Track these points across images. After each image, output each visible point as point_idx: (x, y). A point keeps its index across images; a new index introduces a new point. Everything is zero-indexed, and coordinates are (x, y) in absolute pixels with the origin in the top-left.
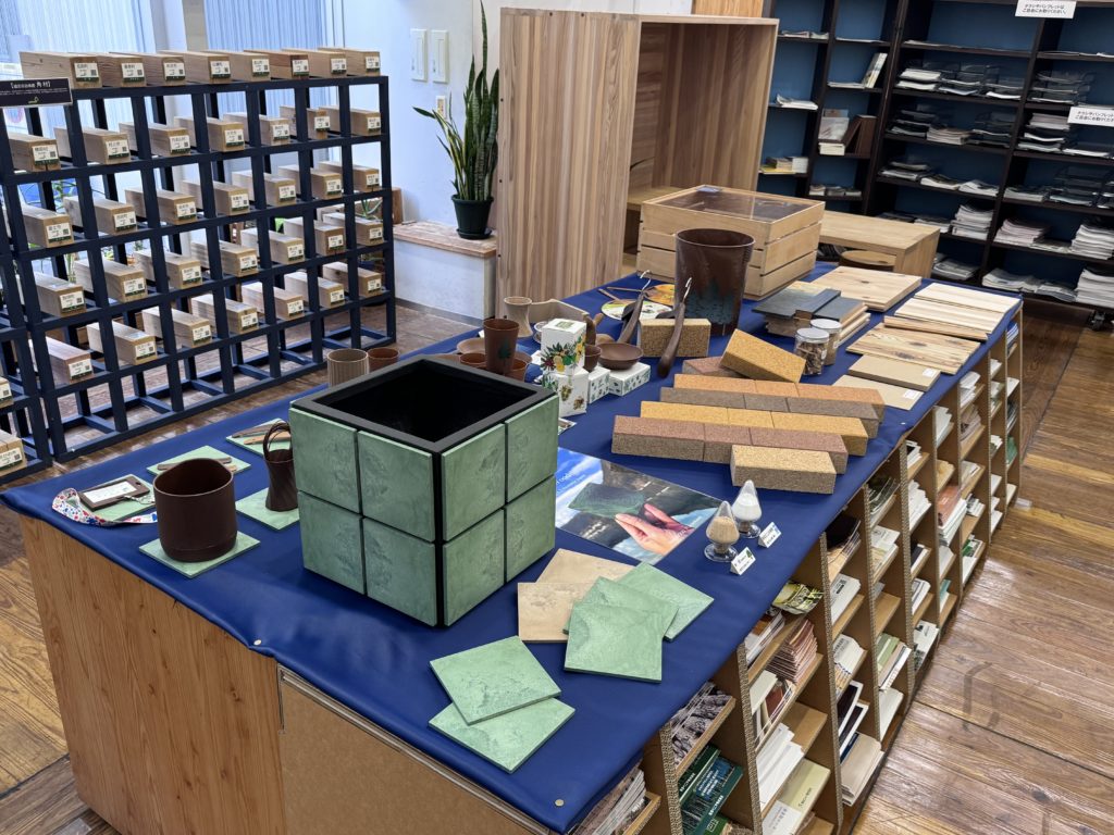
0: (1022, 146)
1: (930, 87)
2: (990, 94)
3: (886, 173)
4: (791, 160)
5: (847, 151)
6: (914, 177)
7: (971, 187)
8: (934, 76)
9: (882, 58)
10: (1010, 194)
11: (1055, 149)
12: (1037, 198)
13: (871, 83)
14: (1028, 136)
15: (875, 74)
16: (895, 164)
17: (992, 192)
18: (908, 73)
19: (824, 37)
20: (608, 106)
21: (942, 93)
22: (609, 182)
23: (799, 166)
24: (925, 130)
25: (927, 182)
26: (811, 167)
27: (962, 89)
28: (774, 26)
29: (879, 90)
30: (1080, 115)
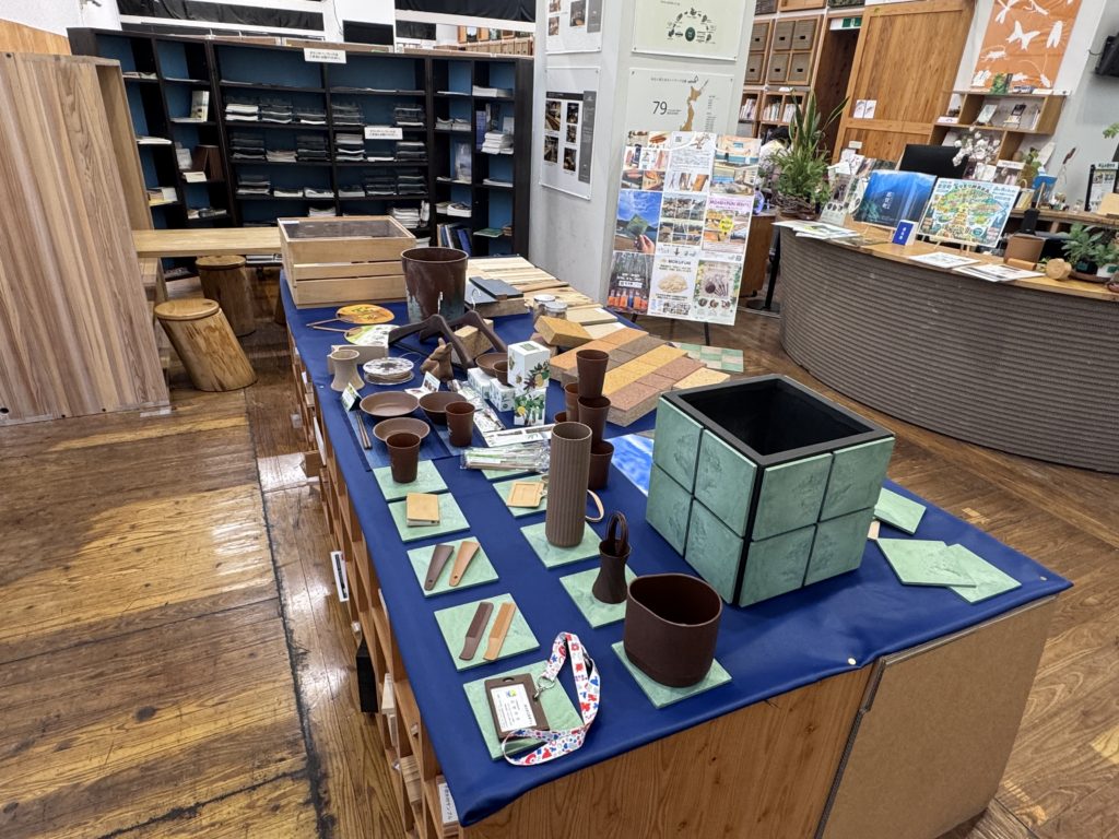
0: (339, 158)
1: (255, 118)
2: (303, 121)
3: (241, 191)
4: (160, 191)
5: (207, 177)
6: (266, 191)
7: (311, 193)
8: (255, 109)
9: (206, 96)
10: (342, 194)
11: (362, 158)
12: (361, 194)
13: (204, 118)
14: (341, 151)
15: (205, 109)
16: (244, 183)
17: (329, 195)
18: (230, 108)
19: (153, 77)
20: (81, 156)
21: (265, 122)
22: (109, 233)
23: (168, 196)
24: (264, 154)
25: (278, 194)
26: (179, 194)
27: (281, 116)
28: (117, 67)
29: (211, 123)
30: (372, 132)
